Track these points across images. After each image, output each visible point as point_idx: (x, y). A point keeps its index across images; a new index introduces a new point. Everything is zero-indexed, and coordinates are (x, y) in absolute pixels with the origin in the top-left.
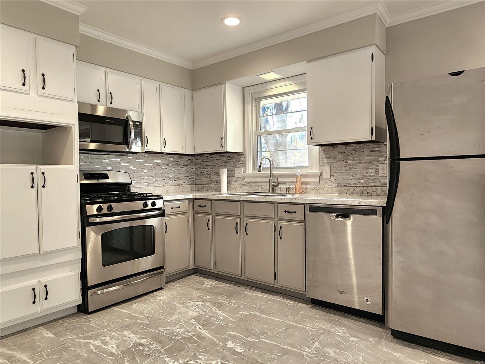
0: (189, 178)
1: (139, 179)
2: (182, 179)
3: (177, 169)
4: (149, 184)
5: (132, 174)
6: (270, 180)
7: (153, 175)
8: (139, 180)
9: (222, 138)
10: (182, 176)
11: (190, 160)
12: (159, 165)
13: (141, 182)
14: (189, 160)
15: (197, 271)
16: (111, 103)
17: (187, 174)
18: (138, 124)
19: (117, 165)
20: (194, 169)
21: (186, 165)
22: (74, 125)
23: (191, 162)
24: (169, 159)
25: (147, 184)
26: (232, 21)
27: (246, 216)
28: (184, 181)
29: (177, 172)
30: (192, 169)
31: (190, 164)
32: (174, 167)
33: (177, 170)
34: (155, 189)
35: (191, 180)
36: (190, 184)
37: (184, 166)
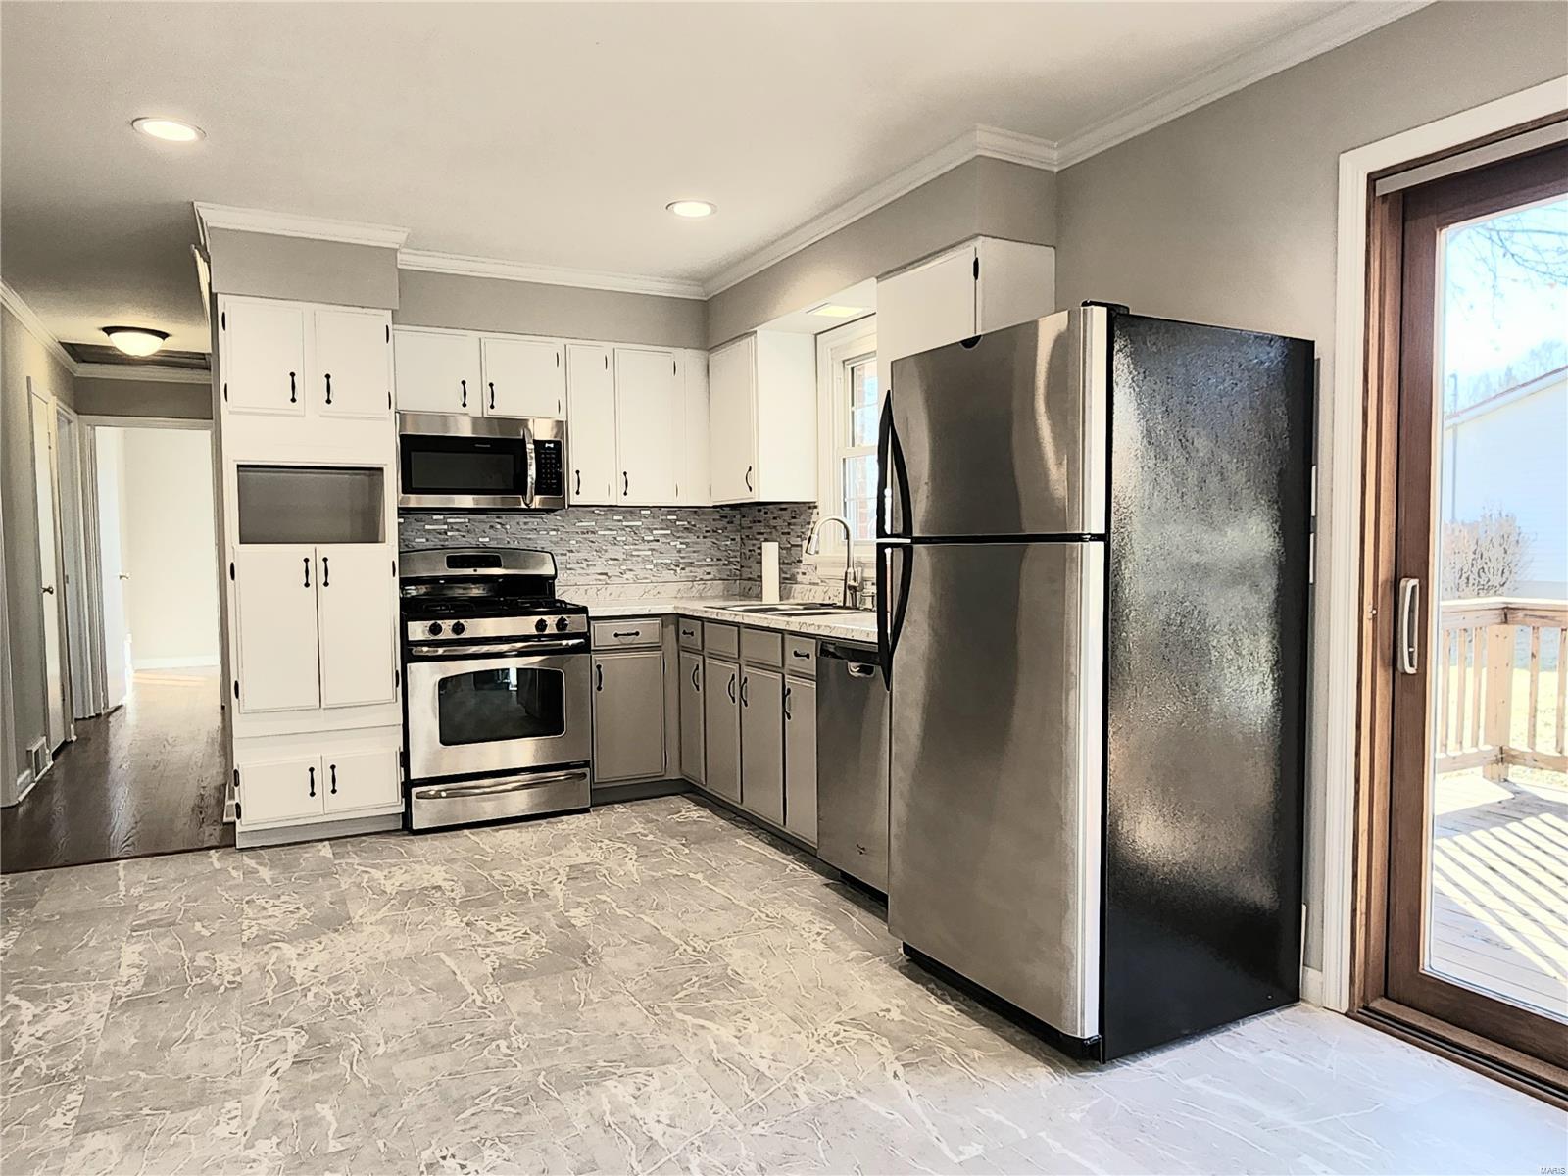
0: (722, 562)
1: (584, 566)
2: (700, 566)
3: (687, 540)
4: (609, 577)
5: (566, 554)
6: (846, 573)
7: (621, 556)
8: (583, 569)
9: (750, 469)
10: (701, 557)
11: (726, 517)
12: (635, 533)
13: (588, 572)
14: (722, 517)
15: (689, 789)
16: (492, 407)
17: (719, 554)
18: (552, 445)
19: (529, 536)
20: (738, 539)
21: (714, 531)
22: (386, 465)
23: (728, 523)
24: (664, 518)
25: (604, 577)
26: (692, 210)
27: (748, 661)
28: (708, 570)
29: (688, 549)
30: (733, 540)
31: (726, 528)
32: (679, 538)
33: (687, 544)
34: (622, 590)
35: (729, 568)
36: (726, 577)
37: (708, 534)
